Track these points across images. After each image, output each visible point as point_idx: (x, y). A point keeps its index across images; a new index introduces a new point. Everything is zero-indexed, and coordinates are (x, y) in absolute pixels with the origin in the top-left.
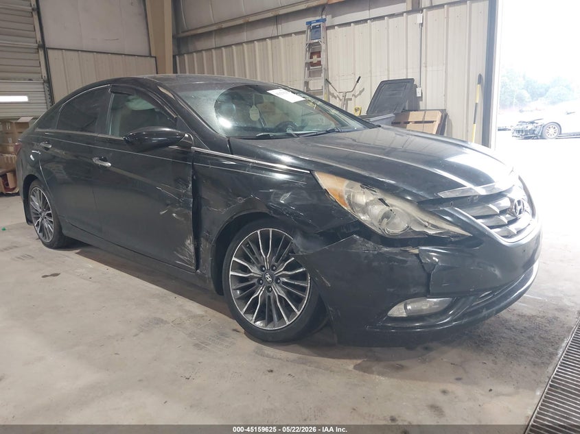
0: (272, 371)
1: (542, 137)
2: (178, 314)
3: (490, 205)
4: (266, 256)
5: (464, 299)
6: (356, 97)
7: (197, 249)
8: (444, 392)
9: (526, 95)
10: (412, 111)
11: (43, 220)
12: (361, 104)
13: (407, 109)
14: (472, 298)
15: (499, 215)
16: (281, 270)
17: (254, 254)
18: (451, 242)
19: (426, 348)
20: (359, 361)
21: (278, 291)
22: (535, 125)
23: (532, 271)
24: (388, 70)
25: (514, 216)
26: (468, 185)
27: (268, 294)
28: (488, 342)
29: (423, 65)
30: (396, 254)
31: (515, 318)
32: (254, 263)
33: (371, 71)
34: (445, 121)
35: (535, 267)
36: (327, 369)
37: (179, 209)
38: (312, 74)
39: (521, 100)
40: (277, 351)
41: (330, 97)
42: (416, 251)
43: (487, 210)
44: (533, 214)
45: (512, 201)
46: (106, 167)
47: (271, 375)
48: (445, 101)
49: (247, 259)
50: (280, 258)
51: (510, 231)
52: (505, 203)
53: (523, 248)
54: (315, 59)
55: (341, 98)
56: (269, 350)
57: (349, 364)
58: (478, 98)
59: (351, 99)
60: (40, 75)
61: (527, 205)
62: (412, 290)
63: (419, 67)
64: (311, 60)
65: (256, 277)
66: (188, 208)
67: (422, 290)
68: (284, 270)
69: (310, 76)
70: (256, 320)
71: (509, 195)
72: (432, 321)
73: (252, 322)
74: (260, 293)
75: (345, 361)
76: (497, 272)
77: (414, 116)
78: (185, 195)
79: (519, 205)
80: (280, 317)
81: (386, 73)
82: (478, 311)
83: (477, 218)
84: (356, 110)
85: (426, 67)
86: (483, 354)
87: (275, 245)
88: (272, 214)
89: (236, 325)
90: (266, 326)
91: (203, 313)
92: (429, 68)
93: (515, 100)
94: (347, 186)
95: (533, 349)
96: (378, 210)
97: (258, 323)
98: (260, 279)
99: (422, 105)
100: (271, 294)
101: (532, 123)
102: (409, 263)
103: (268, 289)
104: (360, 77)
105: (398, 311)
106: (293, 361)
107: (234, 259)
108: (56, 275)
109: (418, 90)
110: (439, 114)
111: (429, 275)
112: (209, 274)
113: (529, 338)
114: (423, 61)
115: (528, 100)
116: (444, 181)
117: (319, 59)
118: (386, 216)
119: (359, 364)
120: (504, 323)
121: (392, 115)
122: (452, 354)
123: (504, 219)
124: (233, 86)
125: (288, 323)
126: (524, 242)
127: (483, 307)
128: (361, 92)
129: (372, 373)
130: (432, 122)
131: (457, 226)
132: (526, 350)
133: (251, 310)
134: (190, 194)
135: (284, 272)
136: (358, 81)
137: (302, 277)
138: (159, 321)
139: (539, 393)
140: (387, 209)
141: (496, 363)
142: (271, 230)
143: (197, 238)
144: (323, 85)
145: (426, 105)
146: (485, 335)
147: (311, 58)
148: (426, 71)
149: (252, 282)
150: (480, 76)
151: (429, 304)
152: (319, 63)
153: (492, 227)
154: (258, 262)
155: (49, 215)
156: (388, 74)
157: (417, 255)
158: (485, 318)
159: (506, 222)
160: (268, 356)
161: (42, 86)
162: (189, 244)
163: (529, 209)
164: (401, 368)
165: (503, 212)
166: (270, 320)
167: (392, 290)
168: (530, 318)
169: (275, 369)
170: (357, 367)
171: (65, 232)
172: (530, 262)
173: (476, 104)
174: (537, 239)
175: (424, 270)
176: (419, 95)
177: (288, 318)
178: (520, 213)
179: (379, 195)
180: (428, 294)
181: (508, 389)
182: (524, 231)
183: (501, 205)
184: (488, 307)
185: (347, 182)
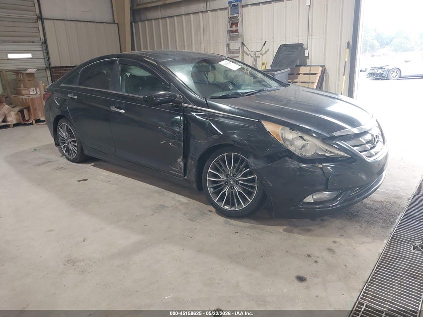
0: (237, 233)
1: (388, 79)
2: (173, 202)
3: (361, 139)
4: (230, 169)
5: (345, 192)
6: (263, 55)
7: (185, 165)
8: (335, 242)
9: (376, 43)
10: (302, 66)
11: (68, 144)
12: (267, 60)
13: (298, 64)
14: (350, 191)
15: (365, 144)
16: (239, 177)
17: (221, 167)
18: (339, 160)
19: (322, 220)
20: (285, 227)
21: (237, 189)
22: (383, 70)
23: (382, 176)
24: (286, 37)
25: (374, 144)
26: (349, 127)
27: (232, 190)
28: (357, 216)
29: (310, 34)
30: (309, 168)
31: (371, 203)
32: (222, 173)
33: (273, 38)
34: (324, 73)
35: (384, 174)
36: (268, 232)
37: (174, 140)
38: (232, 38)
39: (373, 47)
40: (238, 222)
41: (245, 54)
42: (321, 166)
43: (358, 141)
44: (384, 143)
45: (373, 135)
46: (121, 113)
47: (238, 235)
48: (324, 59)
49: (218, 170)
50: (239, 170)
51: (371, 154)
52: (368, 137)
53: (379, 163)
54: (234, 28)
55: (252, 55)
56: (232, 222)
57: (280, 229)
58: (347, 58)
59: (259, 57)
60: (38, 39)
61: (381, 137)
62: (318, 188)
63: (307, 35)
64: (231, 29)
65: (224, 181)
66: (180, 140)
67: (323, 187)
68: (241, 177)
69: (230, 39)
70: (224, 205)
71: (371, 132)
72: (328, 204)
73: (222, 206)
74: (226, 190)
75: (277, 227)
76: (364, 177)
77: (303, 70)
78: (179, 132)
79: (377, 138)
80: (239, 203)
81: (284, 39)
82: (352, 199)
83: (354, 146)
84: (263, 64)
85: (312, 35)
86: (354, 222)
87: (235, 162)
88: (236, 145)
89: (211, 208)
90: (231, 208)
91: (187, 202)
92: (313, 37)
93: (368, 48)
94: (281, 130)
95: (383, 219)
96: (300, 143)
97: (225, 207)
98: (226, 182)
99: (309, 62)
100: (233, 190)
101: (381, 68)
102: (317, 173)
103: (232, 188)
104: (266, 42)
105: (310, 199)
106: (248, 227)
107: (209, 170)
108: (86, 180)
109: (306, 51)
110: (321, 69)
111: (328, 179)
112: (193, 179)
113: (380, 213)
114: (310, 31)
115: (378, 48)
116: (335, 125)
117: (237, 28)
118: (304, 146)
119: (286, 229)
120: (365, 205)
121: (289, 69)
122: (338, 223)
123: (368, 146)
124: (198, 60)
125: (244, 207)
126: (379, 159)
127: (355, 197)
128: (266, 52)
129: (294, 233)
130: (316, 74)
131: (342, 151)
132: (378, 220)
133: (221, 199)
134: (182, 132)
135: (241, 178)
136: (264, 44)
137: (253, 180)
138: (163, 207)
139: (386, 242)
140: (305, 142)
141: (362, 227)
142: (233, 154)
143: (186, 157)
144: (240, 46)
145: (311, 63)
146: (355, 212)
147: (231, 27)
148: (312, 38)
149: (221, 184)
150: (349, 43)
151: (326, 195)
152: (237, 31)
153: (361, 152)
154: (225, 172)
155: (74, 141)
156: (286, 40)
157: (321, 168)
158: (357, 202)
159: (369, 148)
160: (233, 225)
161: (40, 46)
162: (180, 161)
163: (382, 140)
164: (310, 230)
165: (368, 143)
166: (233, 205)
167: (307, 188)
168: (381, 202)
169: (239, 232)
170: (284, 230)
171: (86, 152)
172: (382, 171)
173: (346, 62)
174: (386, 157)
175: (325, 176)
176: (307, 55)
177: (244, 204)
178: (377, 142)
179: (300, 134)
180: (326, 190)
181: (369, 240)
182: (379, 153)
183: (366, 138)
184: (358, 196)
185: (281, 127)
